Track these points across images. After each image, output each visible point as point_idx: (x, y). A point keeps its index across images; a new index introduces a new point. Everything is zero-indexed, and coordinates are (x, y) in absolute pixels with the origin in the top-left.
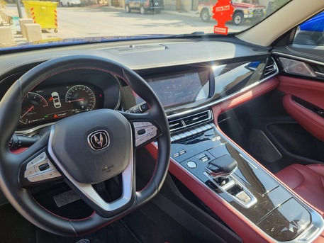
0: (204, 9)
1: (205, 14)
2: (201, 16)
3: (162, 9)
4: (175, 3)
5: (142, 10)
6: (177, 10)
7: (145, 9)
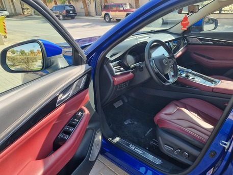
0: (106, 14)
1: (107, 17)
2: (105, 19)
3: (76, 16)
4: (83, 10)
5: (61, 17)
6: (86, 15)
7: (63, 16)
